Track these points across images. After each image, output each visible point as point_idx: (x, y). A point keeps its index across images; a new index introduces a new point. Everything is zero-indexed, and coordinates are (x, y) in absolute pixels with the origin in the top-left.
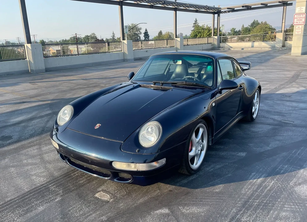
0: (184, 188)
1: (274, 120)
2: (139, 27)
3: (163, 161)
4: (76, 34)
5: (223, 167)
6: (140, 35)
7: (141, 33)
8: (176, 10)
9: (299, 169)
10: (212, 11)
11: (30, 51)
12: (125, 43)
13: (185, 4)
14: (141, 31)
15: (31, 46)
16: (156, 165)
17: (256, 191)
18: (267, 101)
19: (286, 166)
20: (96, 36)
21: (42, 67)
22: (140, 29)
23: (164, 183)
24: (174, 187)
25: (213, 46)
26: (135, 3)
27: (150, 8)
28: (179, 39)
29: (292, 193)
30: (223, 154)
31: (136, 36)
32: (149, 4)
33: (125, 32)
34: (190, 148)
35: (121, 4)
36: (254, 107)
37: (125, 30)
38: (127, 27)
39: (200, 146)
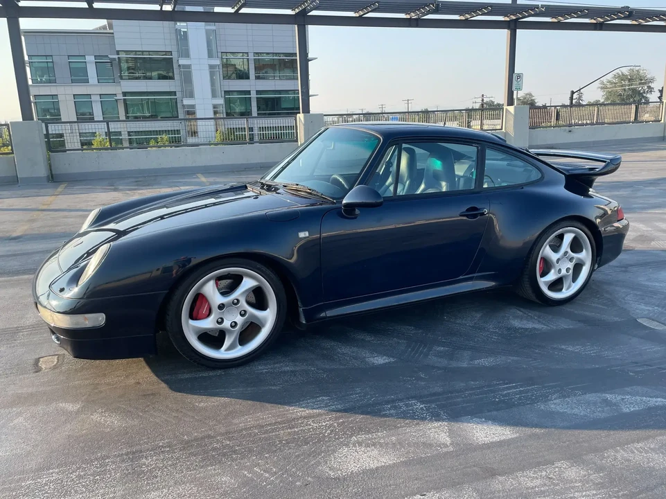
1: (623, 313)
2: (649, 76)
3: (98, 319)
4: (483, 95)
5: (293, 371)
6: (648, 96)
7: (651, 90)
11: (302, 128)
12: (510, 113)
14: (652, 85)
15: (305, 118)
17: (263, 427)
19: (422, 406)
20: (533, 100)
22: (652, 80)
26: (554, 20)
29: (319, 453)
30: (344, 349)
31: (637, 98)
32: (593, 21)
33: (514, 88)
34: (205, 311)
35: (513, 26)
36: (553, 271)
37: (515, 83)
38: (519, 76)
39: (242, 315)
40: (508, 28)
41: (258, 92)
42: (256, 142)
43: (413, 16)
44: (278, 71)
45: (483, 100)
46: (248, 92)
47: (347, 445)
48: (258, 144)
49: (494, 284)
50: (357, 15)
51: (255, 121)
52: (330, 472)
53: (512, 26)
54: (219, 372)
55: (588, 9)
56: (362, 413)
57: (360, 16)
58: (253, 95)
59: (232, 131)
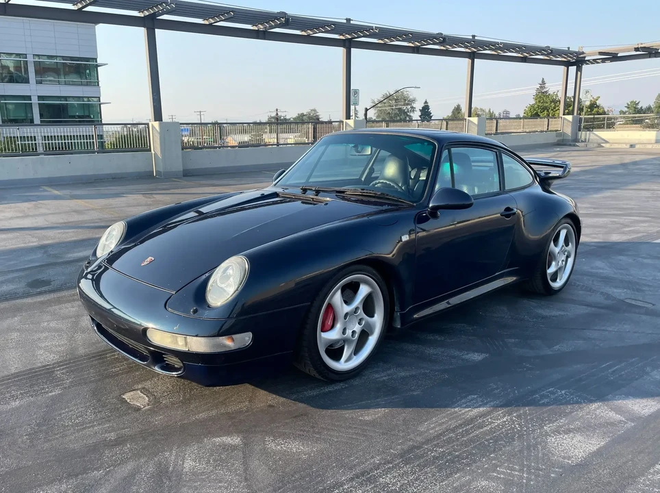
0: (301, 405)
1: (608, 296)
2: (411, 97)
3: (245, 339)
4: (277, 110)
5: (412, 376)
6: (412, 114)
7: (413, 109)
8: (472, 56)
9: (591, 401)
10: (563, 59)
11: (158, 136)
12: (350, 126)
13: (494, 44)
14: (414, 105)
15: (161, 126)
16: (228, 343)
17: (453, 430)
18: (621, 257)
19: (563, 392)
20: (318, 116)
21: (178, 166)
22: (414, 100)
23: (265, 390)
24: (282, 399)
25: (561, 138)
26: (381, 42)
27: (413, 52)
28: (475, 120)
29: (535, 446)
30: (431, 351)
32: (411, 45)
33: (352, 103)
34: (330, 322)
35: (348, 45)
36: (554, 263)
37: (352, 98)
38: (356, 92)
39: (359, 323)
40: (344, 46)
41: (40, 98)
42: (42, 154)
43: (261, 27)
44: (63, 77)
45: (277, 114)
46: (29, 98)
47: (547, 434)
48: (43, 156)
49: (515, 278)
50: (206, 22)
51: (38, 129)
52: (566, 460)
53: (347, 43)
54: (341, 385)
55: (412, 33)
56: (525, 405)
57: (211, 24)
58: (35, 101)
59: (12, 140)
